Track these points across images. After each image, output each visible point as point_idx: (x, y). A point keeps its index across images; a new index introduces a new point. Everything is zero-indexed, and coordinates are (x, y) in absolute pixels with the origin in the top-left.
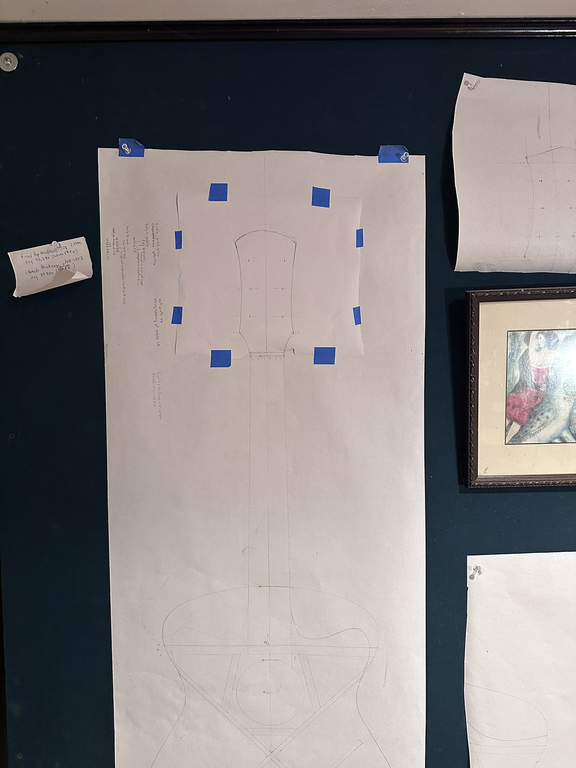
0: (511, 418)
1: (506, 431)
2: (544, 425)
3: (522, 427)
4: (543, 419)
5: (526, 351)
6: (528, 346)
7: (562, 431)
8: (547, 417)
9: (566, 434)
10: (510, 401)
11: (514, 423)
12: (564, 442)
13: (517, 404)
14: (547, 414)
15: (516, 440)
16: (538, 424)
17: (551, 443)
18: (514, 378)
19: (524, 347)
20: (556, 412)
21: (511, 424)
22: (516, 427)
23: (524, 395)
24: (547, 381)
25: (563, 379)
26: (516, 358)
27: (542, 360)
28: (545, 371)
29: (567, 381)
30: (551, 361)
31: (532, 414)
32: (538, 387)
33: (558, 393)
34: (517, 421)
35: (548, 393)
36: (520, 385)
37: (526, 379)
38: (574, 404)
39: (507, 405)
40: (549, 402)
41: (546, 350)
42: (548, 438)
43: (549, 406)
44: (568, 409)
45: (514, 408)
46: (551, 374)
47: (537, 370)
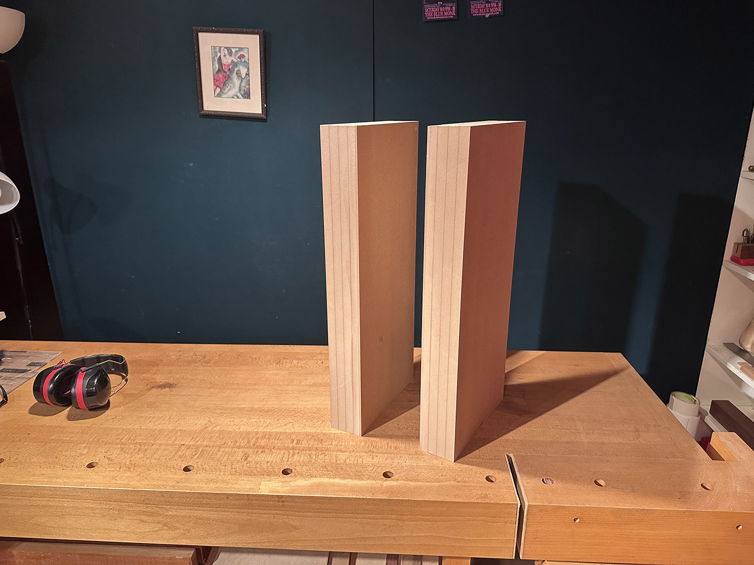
0: (216, 86)
1: (215, 91)
2: (229, 90)
3: (221, 90)
4: (229, 87)
5: (220, 56)
6: (220, 53)
7: (238, 92)
8: (231, 86)
9: (239, 94)
10: (215, 78)
11: (218, 88)
12: (238, 98)
13: (218, 79)
14: (230, 85)
15: (219, 95)
16: (227, 89)
17: (233, 98)
18: (216, 67)
19: (219, 54)
20: (234, 84)
21: (216, 88)
22: (218, 90)
23: (221, 76)
24: (229, 70)
25: (236, 70)
26: (216, 59)
27: (227, 60)
28: (228, 65)
29: (237, 71)
30: (230, 61)
31: (224, 84)
32: (226, 72)
33: (234, 76)
34: (219, 87)
35: (230, 75)
36: (219, 71)
37: (220, 68)
38: (241, 81)
39: (214, 79)
40: (231, 79)
41: (228, 56)
42: (232, 96)
43: (230, 82)
44: (239, 83)
45: (217, 81)
46: (231, 67)
47: (224, 65)
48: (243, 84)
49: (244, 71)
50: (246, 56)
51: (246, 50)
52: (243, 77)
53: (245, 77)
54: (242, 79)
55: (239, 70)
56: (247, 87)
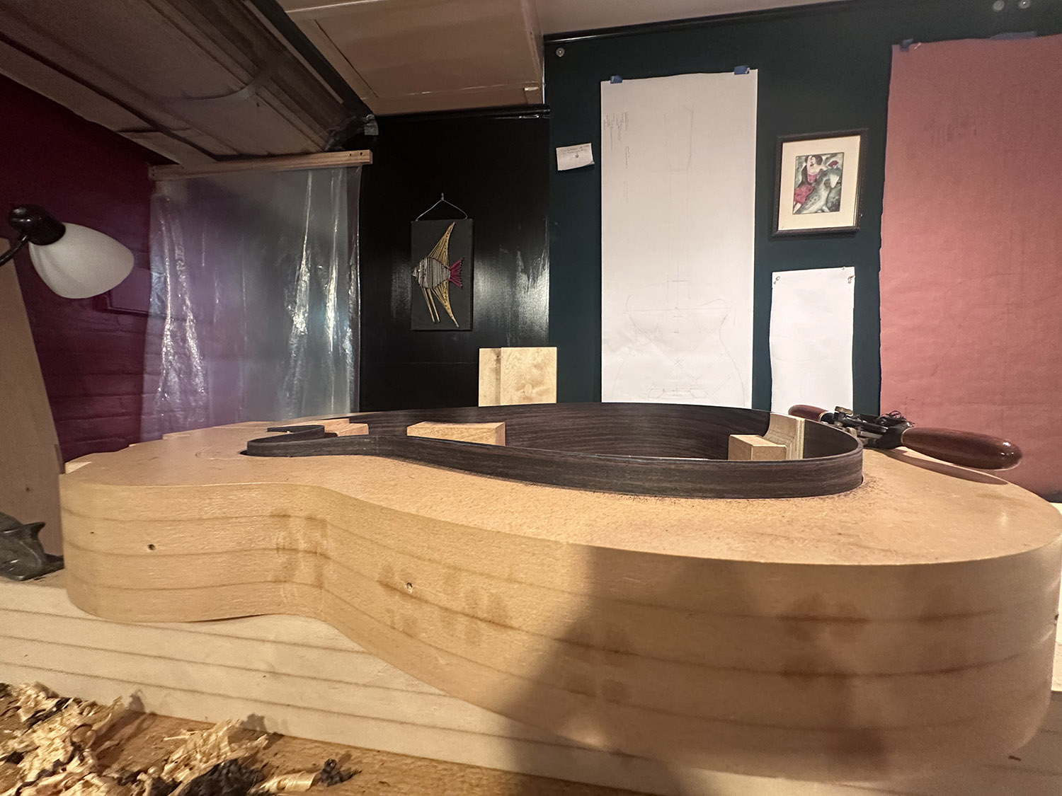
0: (796, 201)
1: (794, 207)
2: (813, 204)
3: (802, 205)
4: (813, 201)
5: (806, 166)
6: (806, 163)
7: (823, 205)
8: (815, 200)
9: (824, 208)
10: (797, 192)
11: (798, 204)
12: (823, 211)
13: (800, 193)
14: (815, 198)
15: (799, 212)
16: (811, 203)
17: (816, 212)
18: (799, 180)
19: (804, 164)
20: (819, 197)
21: (796, 204)
22: (799, 206)
23: (804, 189)
24: (816, 181)
25: (824, 179)
26: (801, 170)
27: (814, 170)
28: (816, 175)
29: (826, 180)
30: (818, 171)
31: (808, 198)
32: (810, 184)
33: (822, 186)
34: (800, 202)
35: (816, 187)
36: (802, 183)
37: (804, 180)
38: (830, 192)
39: (795, 194)
40: (817, 192)
41: (815, 165)
42: (815, 210)
43: (816, 194)
44: (826, 195)
45: (798, 195)
46: (818, 177)
47: (810, 175)
48: (832, 195)
49: (834, 180)
50: (840, 162)
51: (840, 156)
52: (833, 187)
53: (835, 187)
54: (831, 189)
55: (829, 180)
56: (837, 198)
